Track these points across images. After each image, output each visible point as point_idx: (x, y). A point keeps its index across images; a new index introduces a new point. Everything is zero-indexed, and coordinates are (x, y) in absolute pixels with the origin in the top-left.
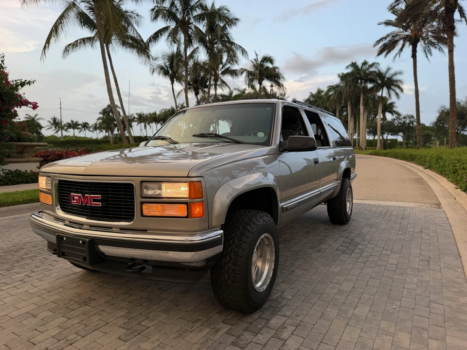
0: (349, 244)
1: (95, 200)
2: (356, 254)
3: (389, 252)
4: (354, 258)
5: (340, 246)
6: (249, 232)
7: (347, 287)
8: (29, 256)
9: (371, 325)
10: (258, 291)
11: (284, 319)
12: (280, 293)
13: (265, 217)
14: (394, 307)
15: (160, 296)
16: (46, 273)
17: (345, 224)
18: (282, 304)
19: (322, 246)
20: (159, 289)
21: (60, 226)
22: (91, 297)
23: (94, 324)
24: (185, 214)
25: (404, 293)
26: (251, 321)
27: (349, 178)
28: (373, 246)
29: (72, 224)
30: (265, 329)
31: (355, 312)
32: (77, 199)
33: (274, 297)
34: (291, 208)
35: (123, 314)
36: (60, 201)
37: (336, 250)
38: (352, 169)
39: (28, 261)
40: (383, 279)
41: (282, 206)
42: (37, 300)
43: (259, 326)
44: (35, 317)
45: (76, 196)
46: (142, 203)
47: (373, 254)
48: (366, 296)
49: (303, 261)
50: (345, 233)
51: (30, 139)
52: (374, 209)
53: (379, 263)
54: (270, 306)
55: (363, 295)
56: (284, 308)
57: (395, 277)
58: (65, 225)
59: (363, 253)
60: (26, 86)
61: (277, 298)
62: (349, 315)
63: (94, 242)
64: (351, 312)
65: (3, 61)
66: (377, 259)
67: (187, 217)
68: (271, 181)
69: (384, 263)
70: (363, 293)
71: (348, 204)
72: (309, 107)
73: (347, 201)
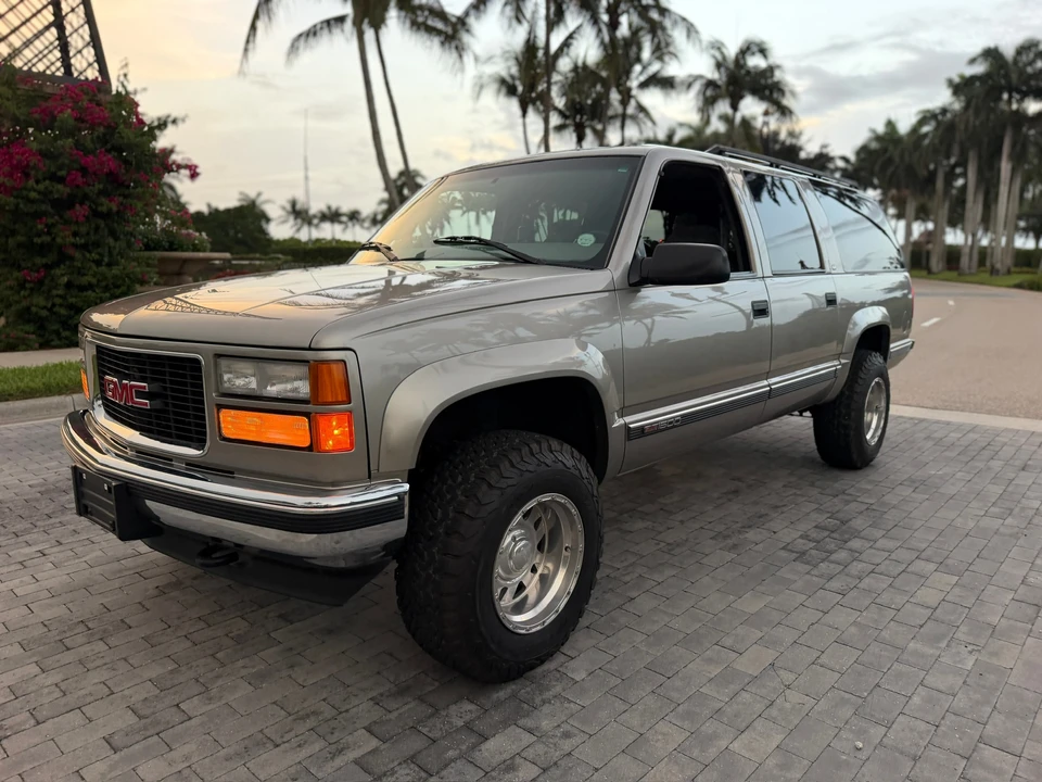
0: (826, 533)
1: (140, 394)
2: (832, 566)
3: (931, 567)
4: (821, 576)
5: (801, 537)
7: (748, 664)
11: (527, 738)
13: (547, 453)
14: (859, 744)
15: (272, 634)
18: (548, 695)
19: (751, 535)
20: (278, 616)
22: (127, 621)
23: (82, 693)
25: (916, 699)
26: (436, 734)
28: (891, 544)
30: (460, 764)
31: (735, 746)
32: (112, 390)
34: (656, 429)
35: (160, 672)
37: (783, 548)
38: (894, 329)
40: (875, 648)
41: (626, 425)
43: (450, 753)
45: (111, 382)
46: (219, 408)
47: (882, 568)
48: (794, 696)
49: (674, 573)
50: (835, 500)
51: (194, 245)
52: (953, 436)
53: (884, 598)
54: (514, 696)
55: (788, 691)
56: (545, 707)
57: (911, 645)
59: (855, 563)
62: (712, 752)
64: (723, 744)
65: (125, 75)
66: (885, 586)
67: (310, 448)
68: (592, 362)
69: (899, 600)
70: (788, 687)
71: (873, 420)
72: (771, 165)
73: (872, 412)
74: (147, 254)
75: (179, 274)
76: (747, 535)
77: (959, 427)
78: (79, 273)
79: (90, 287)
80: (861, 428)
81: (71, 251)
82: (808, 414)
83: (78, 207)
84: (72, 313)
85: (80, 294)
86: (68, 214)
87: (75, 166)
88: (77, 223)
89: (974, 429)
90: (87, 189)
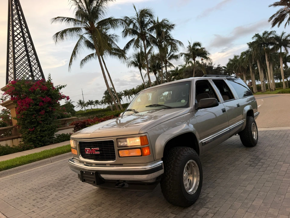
0: (254, 160)
1: (96, 151)
2: (259, 166)
3: (282, 163)
4: (257, 169)
5: (248, 161)
6: (179, 160)
7: (249, 188)
8: (72, 181)
9: (262, 211)
10: (190, 194)
11: (207, 210)
12: (206, 194)
14: (280, 199)
15: (137, 199)
16: (80, 190)
17: (254, 146)
18: (207, 201)
19: (237, 163)
20: (137, 196)
21: (82, 166)
22: (102, 202)
23: (103, 217)
24: (140, 154)
25: (289, 189)
26: (187, 212)
27: (253, 116)
28: (271, 160)
29: (88, 164)
30: (195, 216)
31: (253, 204)
32: (88, 151)
33: (203, 197)
35: (118, 210)
36: (81, 152)
37: (245, 164)
38: (254, 110)
39: (71, 184)
40: (275, 181)
41: (202, 142)
42: (76, 205)
43: (192, 214)
44: (75, 214)
45: (87, 149)
46: (119, 150)
47: (271, 165)
48: (262, 193)
49: (222, 174)
50: (253, 152)
51: (68, 116)
52: (276, 133)
53: (274, 171)
54: (200, 202)
55: (260, 192)
56: (208, 203)
57: (284, 179)
58: (85, 165)
59: (264, 165)
60: (63, 89)
61: (204, 197)
62: (249, 206)
63: (98, 173)
64: (251, 204)
65: (50, 77)
66: (273, 168)
67: (141, 156)
68: (191, 128)
69: (278, 171)
70: (260, 191)
71: (254, 133)
72: (217, 77)
73: (253, 131)
74: (58, 120)
75: (64, 124)
76: (236, 163)
77: (276, 131)
78: (42, 127)
79: (46, 130)
80: (252, 136)
81: (41, 122)
82: (237, 134)
83: (42, 111)
84: (42, 138)
85: (43, 133)
86: (39, 113)
87: (41, 101)
88: (41, 115)
89: (280, 131)
90: (44, 106)
